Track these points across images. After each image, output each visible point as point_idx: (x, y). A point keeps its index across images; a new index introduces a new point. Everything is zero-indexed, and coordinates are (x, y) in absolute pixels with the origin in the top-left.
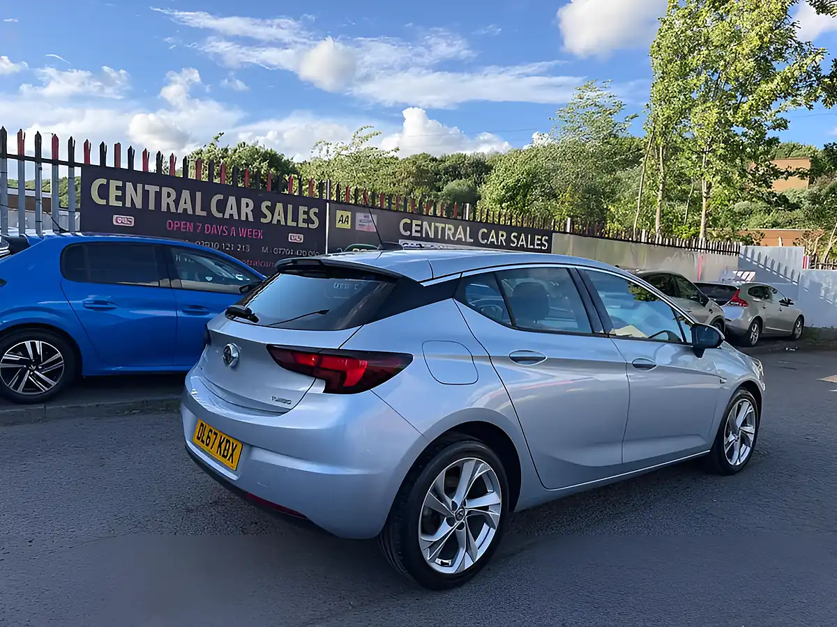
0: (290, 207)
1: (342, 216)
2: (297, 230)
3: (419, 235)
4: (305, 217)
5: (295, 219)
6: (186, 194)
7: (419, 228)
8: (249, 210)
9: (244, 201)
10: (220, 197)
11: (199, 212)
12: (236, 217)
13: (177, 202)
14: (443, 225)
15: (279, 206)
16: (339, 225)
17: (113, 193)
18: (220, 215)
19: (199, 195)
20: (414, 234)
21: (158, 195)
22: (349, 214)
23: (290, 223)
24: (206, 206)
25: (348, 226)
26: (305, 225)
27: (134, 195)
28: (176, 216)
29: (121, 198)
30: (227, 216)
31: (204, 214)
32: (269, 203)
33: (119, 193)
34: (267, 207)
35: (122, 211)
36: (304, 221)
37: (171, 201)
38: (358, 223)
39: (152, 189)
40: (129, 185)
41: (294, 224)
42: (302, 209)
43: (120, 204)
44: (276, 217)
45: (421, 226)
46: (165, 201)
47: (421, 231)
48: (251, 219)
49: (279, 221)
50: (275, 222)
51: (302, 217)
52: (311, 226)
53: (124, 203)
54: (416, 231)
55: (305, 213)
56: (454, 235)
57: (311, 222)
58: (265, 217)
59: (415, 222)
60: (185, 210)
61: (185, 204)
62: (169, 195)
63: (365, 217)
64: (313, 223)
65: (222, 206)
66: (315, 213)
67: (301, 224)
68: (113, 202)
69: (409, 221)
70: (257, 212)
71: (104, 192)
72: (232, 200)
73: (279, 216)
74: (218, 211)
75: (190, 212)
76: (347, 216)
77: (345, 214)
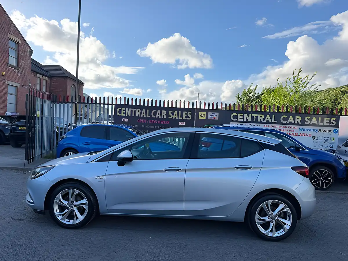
0: (180, 112)
1: (202, 114)
2: (182, 120)
3: (242, 120)
4: (186, 115)
5: (182, 116)
6: (144, 111)
7: (242, 117)
8: (165, 114)
9: (163, 112)
10: (155, 111)
12: (160, 117)
13: (141, 113)
14: (257, 115)
15: (176, 112)
16: (200, 118)
17: (123, 112)
18: (155, 117)
19: (148, 110)
20: (239, 120)
21: (135, 111)
22: (205, 113)
23: (180, 118)
24: (150, 114)
25: (205, 118)
26: (186, 119)
27: (128, 112)
28: (140, 118)
30: (157, 117)
31: (149, 116)
32: (172, 112)
33: (124, 112)
34: (171, 113)
35: (125, 117)
36: (185, 117)
37: (139, 113)
38: (209, 116)
39: (134, 110)
40: (127, 109)
41: (181, 118)
42: (184, 113)
43: (124, 115)
44: (174, 116)
46: (137, 113)
47: (243, 118)
48: (165, 117)
49: (175, 117)
50: (174, 118)
51: (184, 115)
52: (188, 119)
53: (125, 115)
54: (240, 118)
56: (264, 119)
57: (187, 117)
58: (170, 116)
59: (239, 115)
60: (143, 116)
61: (143, 114)
62: (139, 111)
63: (213, 114)
64: (189, 117)
65: (155, 114)
66: (190, 114)
68: (123, 115)
69: (236, 114)
70: (168, 115)
71: (120, 112)
72: (159, 111)
73: (175, 116)
74: (154, 115)
75: (145, 116)
76: (204, 114)
77: (203, 113)
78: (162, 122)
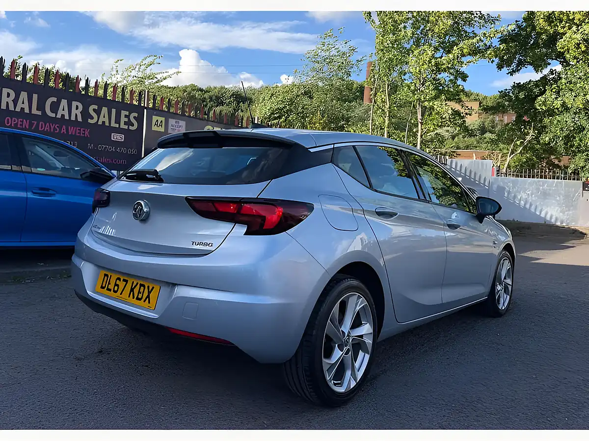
0: (114, 111)
1: (157, 121)
2: (119, 131)
4: (126, 120)
5: (118, 121)
6: (24, 95)
8: (78, 112)
9: (74, 104)
10: (55, 99)
11: (35, 111)
12: (67, 117)
13: (15, 102)
15: (105, 110)
16: (154, 128)
18: (53, 115)
19: (35, 96)
22: (163, 119)
23: (113, 124)
24: (41, 107)
25: (162, 130)
26: (126, 127)
28: (13, 114)
30: (59, 116)
31: (39, 113)
32: (96, 107)
34: (94, 110)
36: (125, 123)
37: (10, 100)
38: (170, 127)
41: (117, 126)
42: (124, 113)
44: (101, 119)
46: (4, 100)
48: (80, 119)
49: (104, 122)
50: (100, 123)
51: (123, 119)
52: (131, 128)
55: (126, 116)
57: (131, 123)
58: (92, 118)
60: (22, 109)
61: (23, 103)
62: (8, 95)
63: (176, 122)
64: (133, 125)
65: (55, 107)
66: (134, 117)
67: (123, 126)
70: (85, 114)
72: (64, 103)
73: (104, 118)
74: (52, 111)
76: (162, 121)
77: (160, 119)
78: (71, 131)
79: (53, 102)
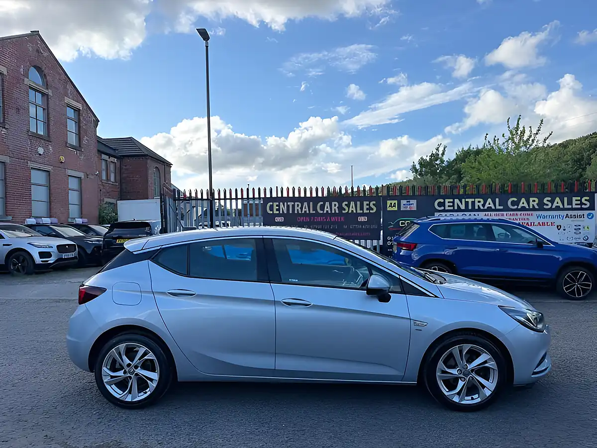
0: (358, 203)
1: (391, 204)
2: (363, 215)
3: (452, 208)
4: (368, 207)
5: (362, 208)
6: (306, 204)
7: (451, 204)
8: (336, 208)
9: (333, 203)
11: (311, 212)
12: (329, 212)
13: (301, 208)
14: (473, 200)
15: (352, 204)
16: (389, 209)
17: (275, 208)
18: (322, 212)
19: (311, 204)
20: (447, 208)
21: (293, 206)
22: (396, 202)
23: (359, 211)
24: (315, 209)
25: (396, 209)
26: (368, 211)
27: (283, 208)
28: (302, 215)
29: (278, 210)
30: (325, 212)
31: (314, 212)
32: (347, 203)
33: (278, 208)
34: (346, 205)
35: (279, 215)
36: (367, 209)
37: (299, 208)
38: (402, 206)
39: (291, 204)
40: (281, 203)
41: (362, 212)
42: (365, 203)
43: (278, 212)
45: (453, 202)
46: (296, 208)
47: (453, 206)
48: (337, 212)
49: (352, 211)
50: (350, 212)
51: (365, 207)
52: (371, 211)
54: (449, 206)
55: (367, 205)
56: (484, 205)
57: (371, 209)
58: (345, 210)
59: (447, 201)
60: (305, 211)
61: (305, 208)
62: (298, 205)
63: (407, 202)
64: (373, 209)
65: (322, 208)
66: (373, 204)
67: (365, 211)
68: (276, 212)
69: (442, 201)
70: (341, 208)
71: (271, 208)
72: (327, 204)
73: (352, 208)
74: (321, 210)
75: (308, 212)
76: (395, 203)
77: (393, 202)
78: (333, 219)
79: (321, 204)
